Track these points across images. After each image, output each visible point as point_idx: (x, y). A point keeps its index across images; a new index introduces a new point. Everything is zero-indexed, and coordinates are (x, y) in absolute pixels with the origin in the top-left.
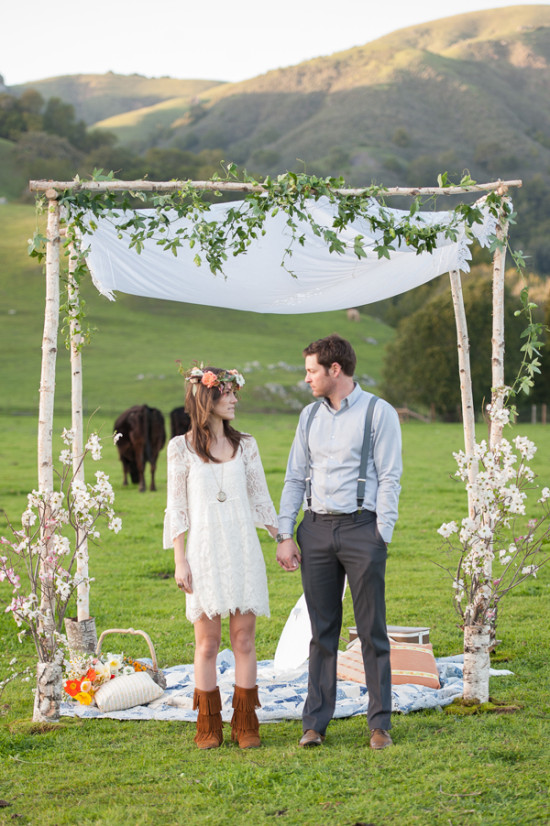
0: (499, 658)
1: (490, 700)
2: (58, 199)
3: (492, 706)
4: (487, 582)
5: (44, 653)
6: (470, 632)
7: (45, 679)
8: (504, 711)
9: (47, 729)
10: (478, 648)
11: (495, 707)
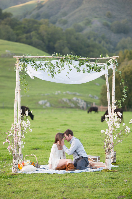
0: (116, 164)
1: (111, 169)
2: (19, 60)
3: (111, 170)
4: (111, 143)
5: (15, 158)
6: (107, 154)
7: (15, 164)
8: (114, 171)
9: (15, 174)
10: (109, 158)
11: (112, 171)
